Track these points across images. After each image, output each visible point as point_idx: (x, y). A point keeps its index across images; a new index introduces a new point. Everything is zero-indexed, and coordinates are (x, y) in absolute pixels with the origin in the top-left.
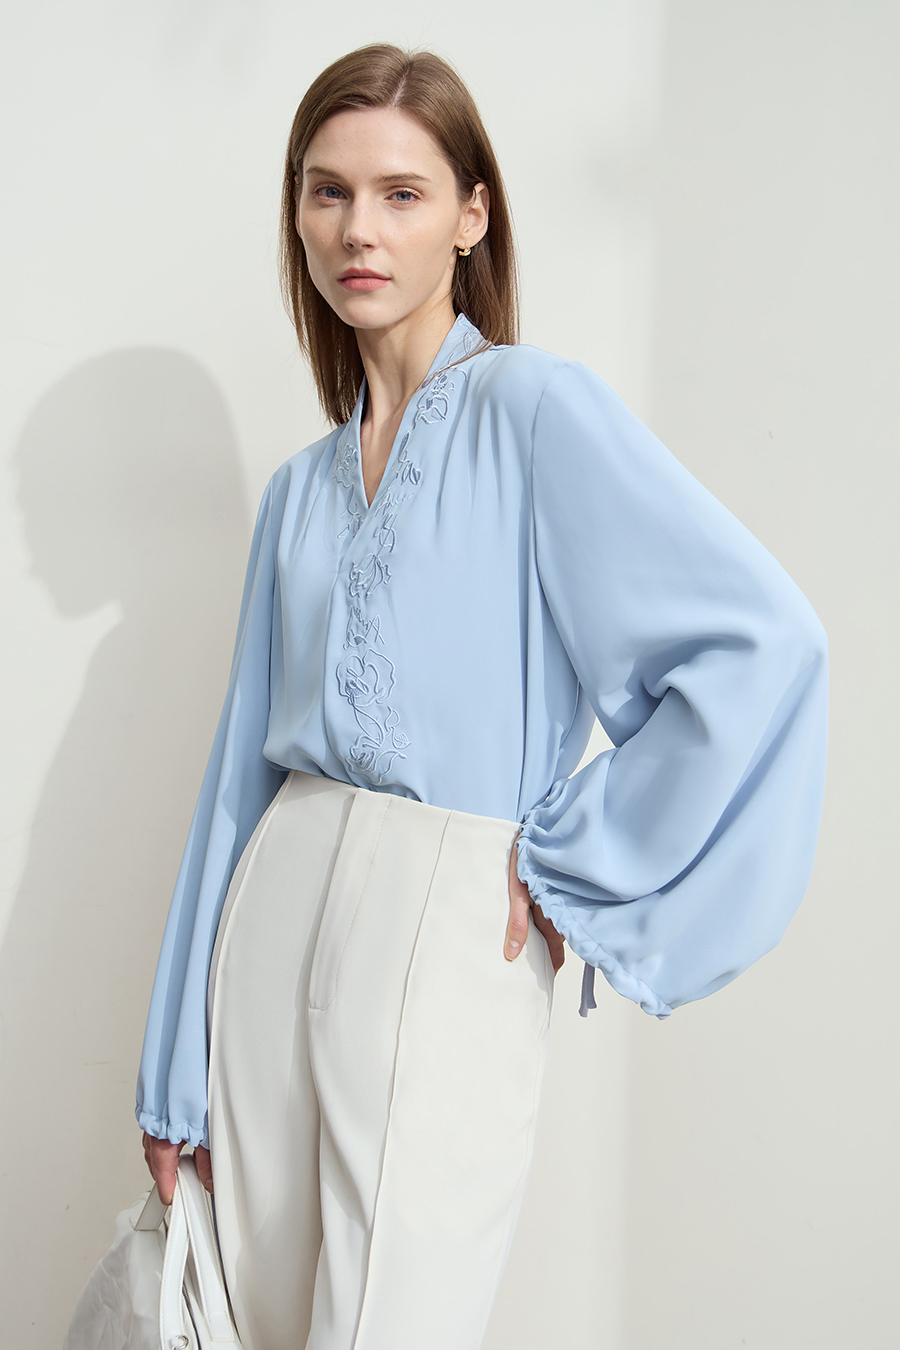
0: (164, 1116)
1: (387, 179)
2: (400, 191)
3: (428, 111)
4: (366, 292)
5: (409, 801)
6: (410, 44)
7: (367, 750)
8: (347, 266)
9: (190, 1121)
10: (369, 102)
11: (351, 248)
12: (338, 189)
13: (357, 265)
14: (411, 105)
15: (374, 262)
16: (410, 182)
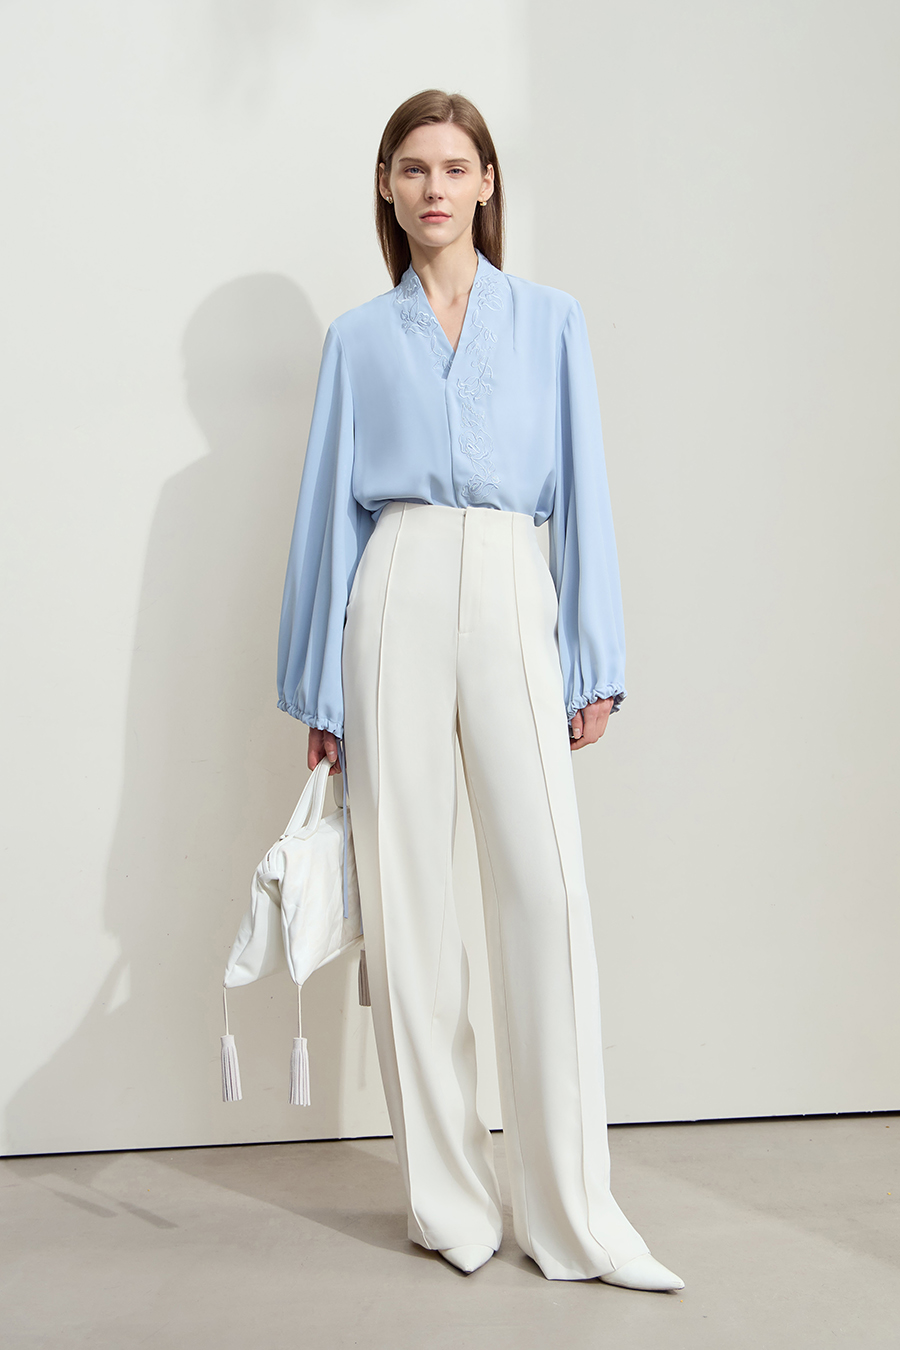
0: (316, 715)
1: (449, 161)
2: (454, 168)
3: (467, 124)
4: (437, 223)
5: (493, 510)
6: (450, 89)
7: (478, 483)
8: (427, 210)
9: (329, 716)
10: (436, 120)
11: (430, 199)
12: (419, 167)
13: (433, 209)
14: (458, 121)
15: (442, 207)
16: (461, 163)
